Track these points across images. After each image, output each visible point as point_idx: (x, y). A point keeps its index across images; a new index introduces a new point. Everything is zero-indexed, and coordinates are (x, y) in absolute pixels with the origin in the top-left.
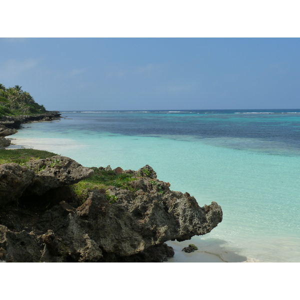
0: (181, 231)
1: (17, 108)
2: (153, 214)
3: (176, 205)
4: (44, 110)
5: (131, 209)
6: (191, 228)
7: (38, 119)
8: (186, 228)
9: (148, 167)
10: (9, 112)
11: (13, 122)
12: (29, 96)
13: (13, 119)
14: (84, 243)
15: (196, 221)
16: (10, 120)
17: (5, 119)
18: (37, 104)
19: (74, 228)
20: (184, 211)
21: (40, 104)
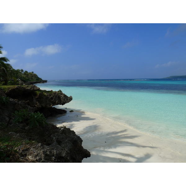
0: (62, 102)
1: (32, 79)
2: (55, 98)
3: (61, 97)
4: (41, 80)
5: (50, 97)
6: (64, 101)
7: (39, 82)
8: (63, 102)
9: (60, 90)
10: (29, 80)
11: (30, 83)
12: (36, 75)
13: (30, 82)
14: (37, 104)
15: (65, 100)
16: (29, 82)
17: (28, 82)
18: (39, 78)
19: (35, 101)
20: (63, 98)
21: (40, 78)
